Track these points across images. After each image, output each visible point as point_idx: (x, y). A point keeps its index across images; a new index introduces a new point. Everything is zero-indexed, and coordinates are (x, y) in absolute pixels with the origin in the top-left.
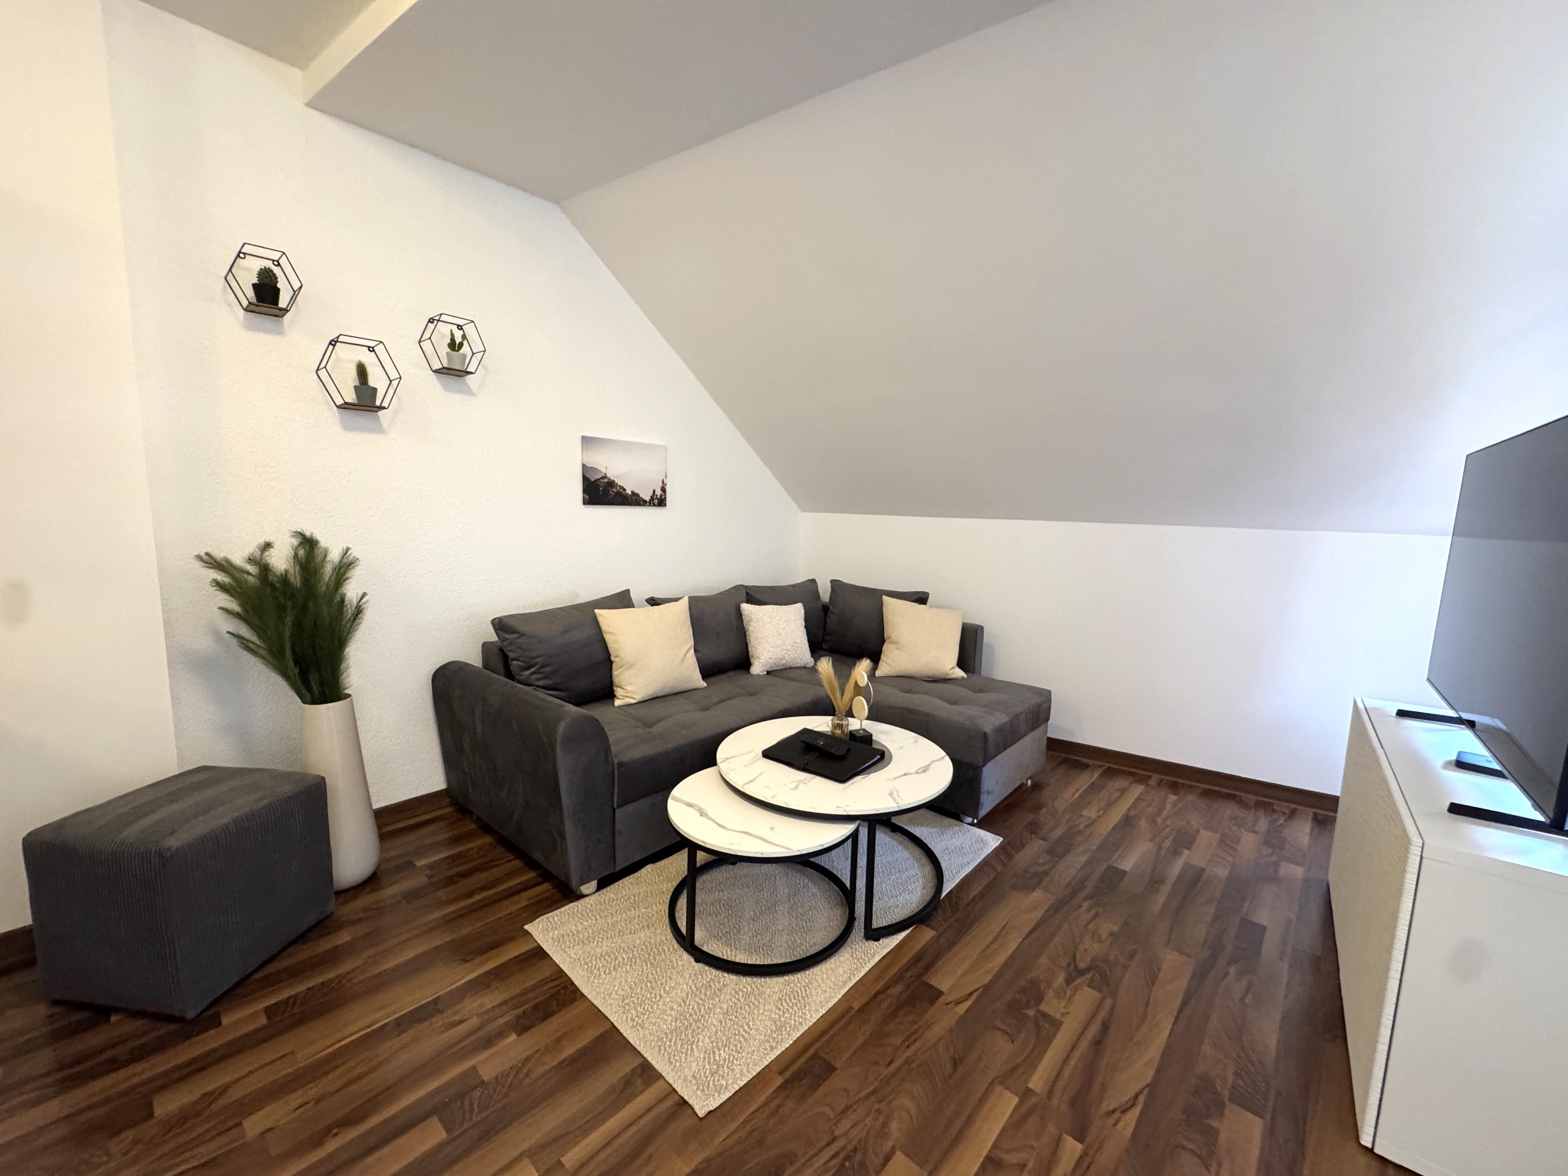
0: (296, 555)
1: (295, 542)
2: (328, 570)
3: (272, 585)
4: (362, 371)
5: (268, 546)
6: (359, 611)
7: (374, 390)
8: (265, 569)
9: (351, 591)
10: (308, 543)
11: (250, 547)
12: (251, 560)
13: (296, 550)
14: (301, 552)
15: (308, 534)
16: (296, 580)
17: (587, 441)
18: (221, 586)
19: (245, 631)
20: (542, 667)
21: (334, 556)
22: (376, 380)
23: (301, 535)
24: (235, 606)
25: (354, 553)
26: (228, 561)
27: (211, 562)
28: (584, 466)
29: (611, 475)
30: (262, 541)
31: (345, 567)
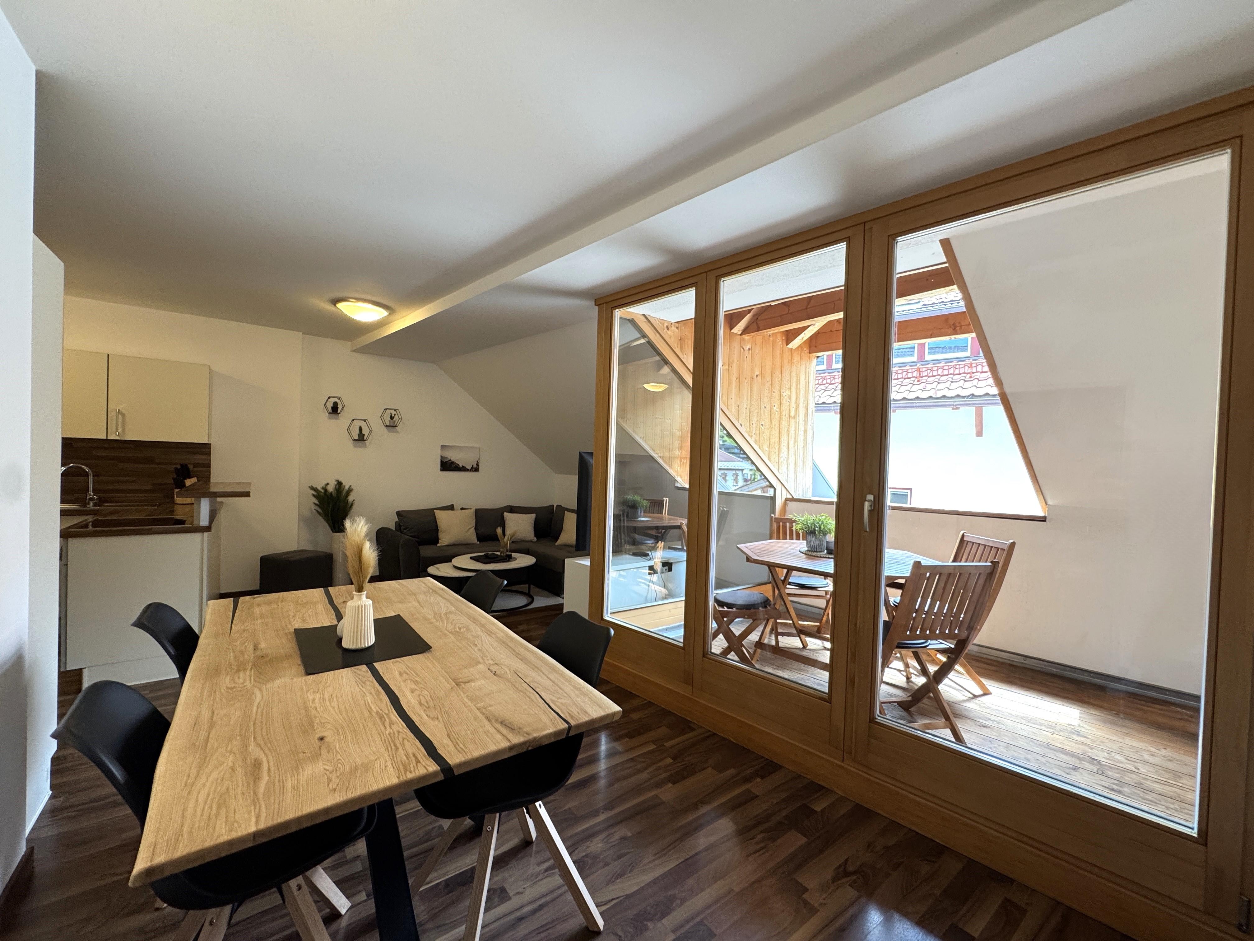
0: (335, 487)
1: (336, 483)
2: (345, 492)
3: (327, 496)
4: (361, 429)
5: (328, 484)
6: (352, 505)
7: (364, 435)
8: (326, 490)
9: (351, 498)
10: (339, 483)
11: (323, 485)
12: (323, 488)
13: (336, 485)
14: (337, 486)
15: (340, 480)
16: (334, 495)
17: (443, 447)
18: (314, 495)
19: (319, 510)
20: (411, 529)
21: (347, 488)
22: (365, 431)
23: (338, 481)
24: (317, 502)
25: (352, 487)
26: (316, 488)
27: (312, 488)
28: (441, 456)
29: (453, 459)
30: (326, 482)
31: (350, 490)
